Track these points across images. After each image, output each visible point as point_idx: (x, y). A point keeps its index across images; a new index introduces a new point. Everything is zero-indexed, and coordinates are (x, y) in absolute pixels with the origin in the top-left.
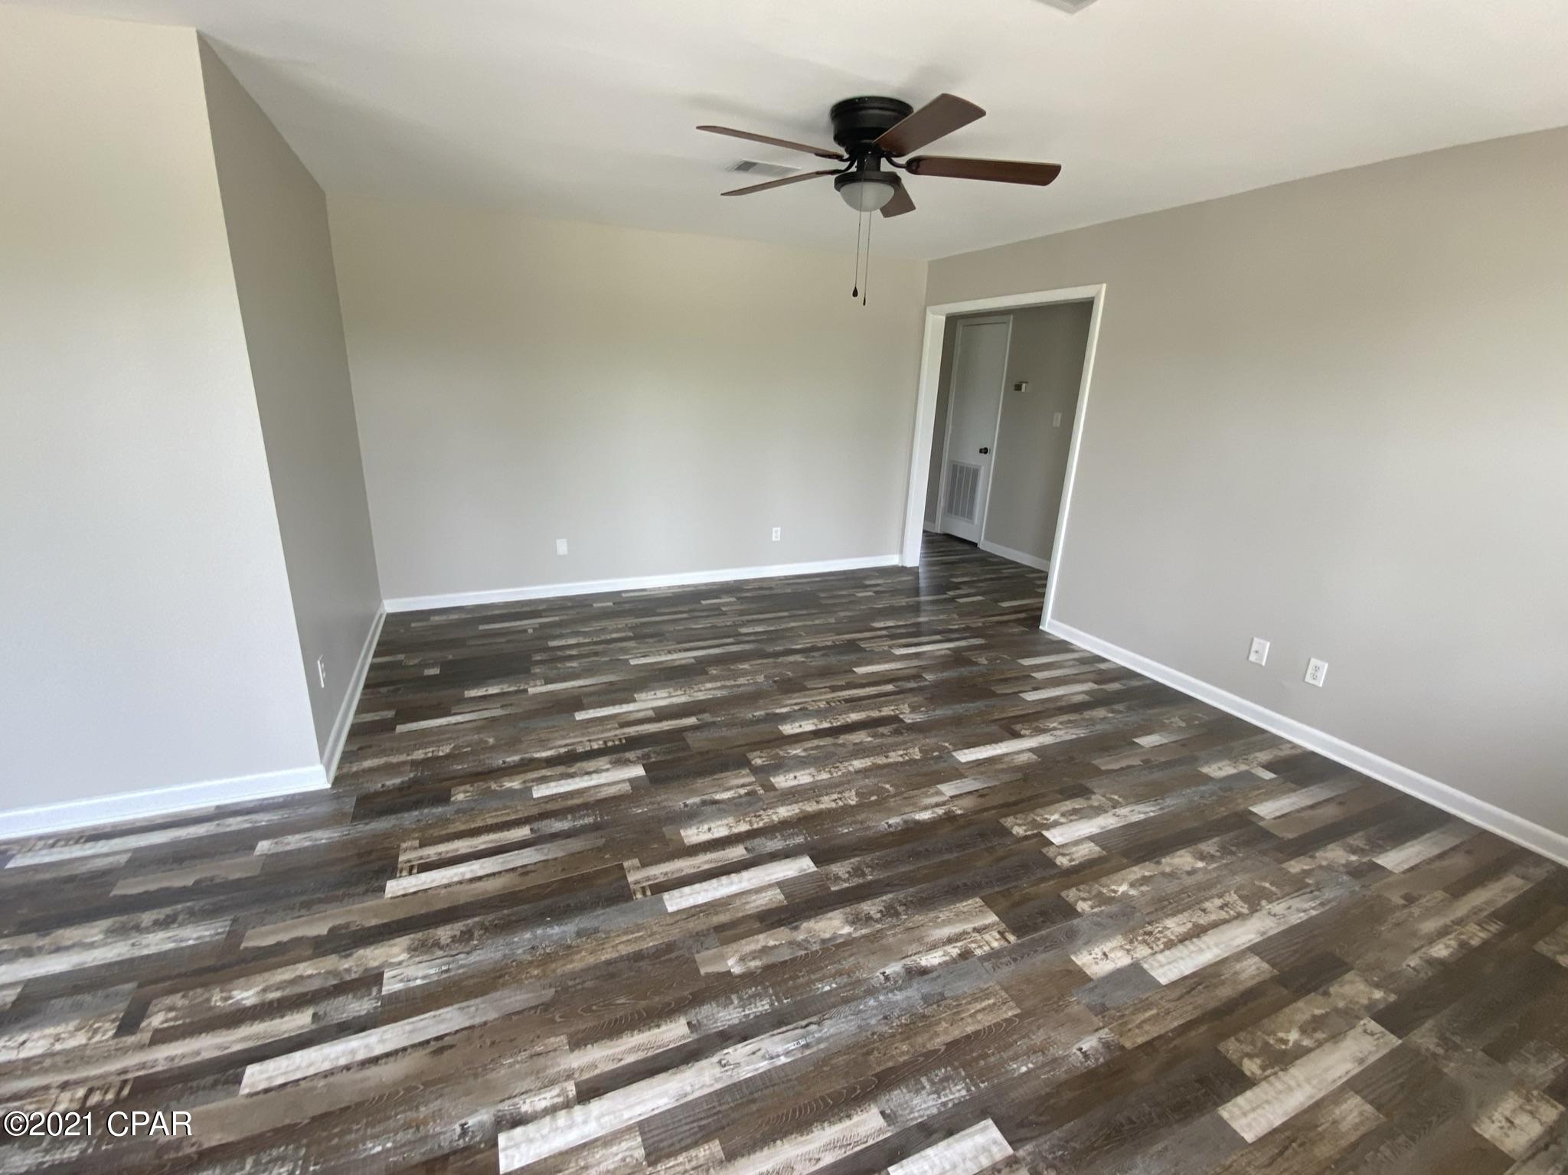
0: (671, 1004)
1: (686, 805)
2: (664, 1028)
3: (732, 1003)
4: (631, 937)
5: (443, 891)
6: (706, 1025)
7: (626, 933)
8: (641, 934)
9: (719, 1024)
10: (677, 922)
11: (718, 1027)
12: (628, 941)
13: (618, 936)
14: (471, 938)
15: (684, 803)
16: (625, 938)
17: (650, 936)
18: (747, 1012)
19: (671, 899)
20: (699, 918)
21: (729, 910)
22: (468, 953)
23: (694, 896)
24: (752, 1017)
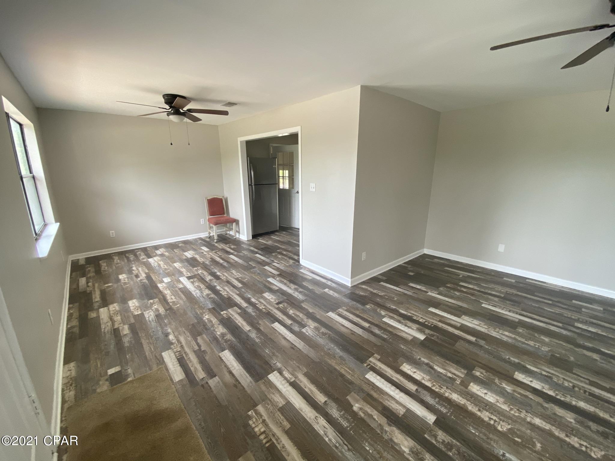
0: (330, 392)
1: (420, 359)
2: (321, 395)
3: (341, 412)
4: (348, 370)
5: (335, 322)
6: (328, 407)
7: (348, 368)
8: (351, 372)
9: (330, 411)
10: (363, 381)
11: (329, 411)
12: (346, 370)
13: (346, 367)
14: (324, 335)
15: (420, 358)
16: (346, 369)
17: (352, 375)
18: (339, 419)
19: (371, 374)
20: (369, 387)
21: (380, 395)
22: (320, 337)
23: (378, 381)
24: (339, 421)
